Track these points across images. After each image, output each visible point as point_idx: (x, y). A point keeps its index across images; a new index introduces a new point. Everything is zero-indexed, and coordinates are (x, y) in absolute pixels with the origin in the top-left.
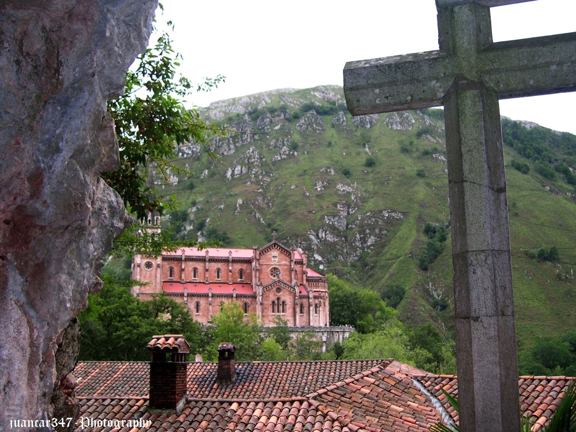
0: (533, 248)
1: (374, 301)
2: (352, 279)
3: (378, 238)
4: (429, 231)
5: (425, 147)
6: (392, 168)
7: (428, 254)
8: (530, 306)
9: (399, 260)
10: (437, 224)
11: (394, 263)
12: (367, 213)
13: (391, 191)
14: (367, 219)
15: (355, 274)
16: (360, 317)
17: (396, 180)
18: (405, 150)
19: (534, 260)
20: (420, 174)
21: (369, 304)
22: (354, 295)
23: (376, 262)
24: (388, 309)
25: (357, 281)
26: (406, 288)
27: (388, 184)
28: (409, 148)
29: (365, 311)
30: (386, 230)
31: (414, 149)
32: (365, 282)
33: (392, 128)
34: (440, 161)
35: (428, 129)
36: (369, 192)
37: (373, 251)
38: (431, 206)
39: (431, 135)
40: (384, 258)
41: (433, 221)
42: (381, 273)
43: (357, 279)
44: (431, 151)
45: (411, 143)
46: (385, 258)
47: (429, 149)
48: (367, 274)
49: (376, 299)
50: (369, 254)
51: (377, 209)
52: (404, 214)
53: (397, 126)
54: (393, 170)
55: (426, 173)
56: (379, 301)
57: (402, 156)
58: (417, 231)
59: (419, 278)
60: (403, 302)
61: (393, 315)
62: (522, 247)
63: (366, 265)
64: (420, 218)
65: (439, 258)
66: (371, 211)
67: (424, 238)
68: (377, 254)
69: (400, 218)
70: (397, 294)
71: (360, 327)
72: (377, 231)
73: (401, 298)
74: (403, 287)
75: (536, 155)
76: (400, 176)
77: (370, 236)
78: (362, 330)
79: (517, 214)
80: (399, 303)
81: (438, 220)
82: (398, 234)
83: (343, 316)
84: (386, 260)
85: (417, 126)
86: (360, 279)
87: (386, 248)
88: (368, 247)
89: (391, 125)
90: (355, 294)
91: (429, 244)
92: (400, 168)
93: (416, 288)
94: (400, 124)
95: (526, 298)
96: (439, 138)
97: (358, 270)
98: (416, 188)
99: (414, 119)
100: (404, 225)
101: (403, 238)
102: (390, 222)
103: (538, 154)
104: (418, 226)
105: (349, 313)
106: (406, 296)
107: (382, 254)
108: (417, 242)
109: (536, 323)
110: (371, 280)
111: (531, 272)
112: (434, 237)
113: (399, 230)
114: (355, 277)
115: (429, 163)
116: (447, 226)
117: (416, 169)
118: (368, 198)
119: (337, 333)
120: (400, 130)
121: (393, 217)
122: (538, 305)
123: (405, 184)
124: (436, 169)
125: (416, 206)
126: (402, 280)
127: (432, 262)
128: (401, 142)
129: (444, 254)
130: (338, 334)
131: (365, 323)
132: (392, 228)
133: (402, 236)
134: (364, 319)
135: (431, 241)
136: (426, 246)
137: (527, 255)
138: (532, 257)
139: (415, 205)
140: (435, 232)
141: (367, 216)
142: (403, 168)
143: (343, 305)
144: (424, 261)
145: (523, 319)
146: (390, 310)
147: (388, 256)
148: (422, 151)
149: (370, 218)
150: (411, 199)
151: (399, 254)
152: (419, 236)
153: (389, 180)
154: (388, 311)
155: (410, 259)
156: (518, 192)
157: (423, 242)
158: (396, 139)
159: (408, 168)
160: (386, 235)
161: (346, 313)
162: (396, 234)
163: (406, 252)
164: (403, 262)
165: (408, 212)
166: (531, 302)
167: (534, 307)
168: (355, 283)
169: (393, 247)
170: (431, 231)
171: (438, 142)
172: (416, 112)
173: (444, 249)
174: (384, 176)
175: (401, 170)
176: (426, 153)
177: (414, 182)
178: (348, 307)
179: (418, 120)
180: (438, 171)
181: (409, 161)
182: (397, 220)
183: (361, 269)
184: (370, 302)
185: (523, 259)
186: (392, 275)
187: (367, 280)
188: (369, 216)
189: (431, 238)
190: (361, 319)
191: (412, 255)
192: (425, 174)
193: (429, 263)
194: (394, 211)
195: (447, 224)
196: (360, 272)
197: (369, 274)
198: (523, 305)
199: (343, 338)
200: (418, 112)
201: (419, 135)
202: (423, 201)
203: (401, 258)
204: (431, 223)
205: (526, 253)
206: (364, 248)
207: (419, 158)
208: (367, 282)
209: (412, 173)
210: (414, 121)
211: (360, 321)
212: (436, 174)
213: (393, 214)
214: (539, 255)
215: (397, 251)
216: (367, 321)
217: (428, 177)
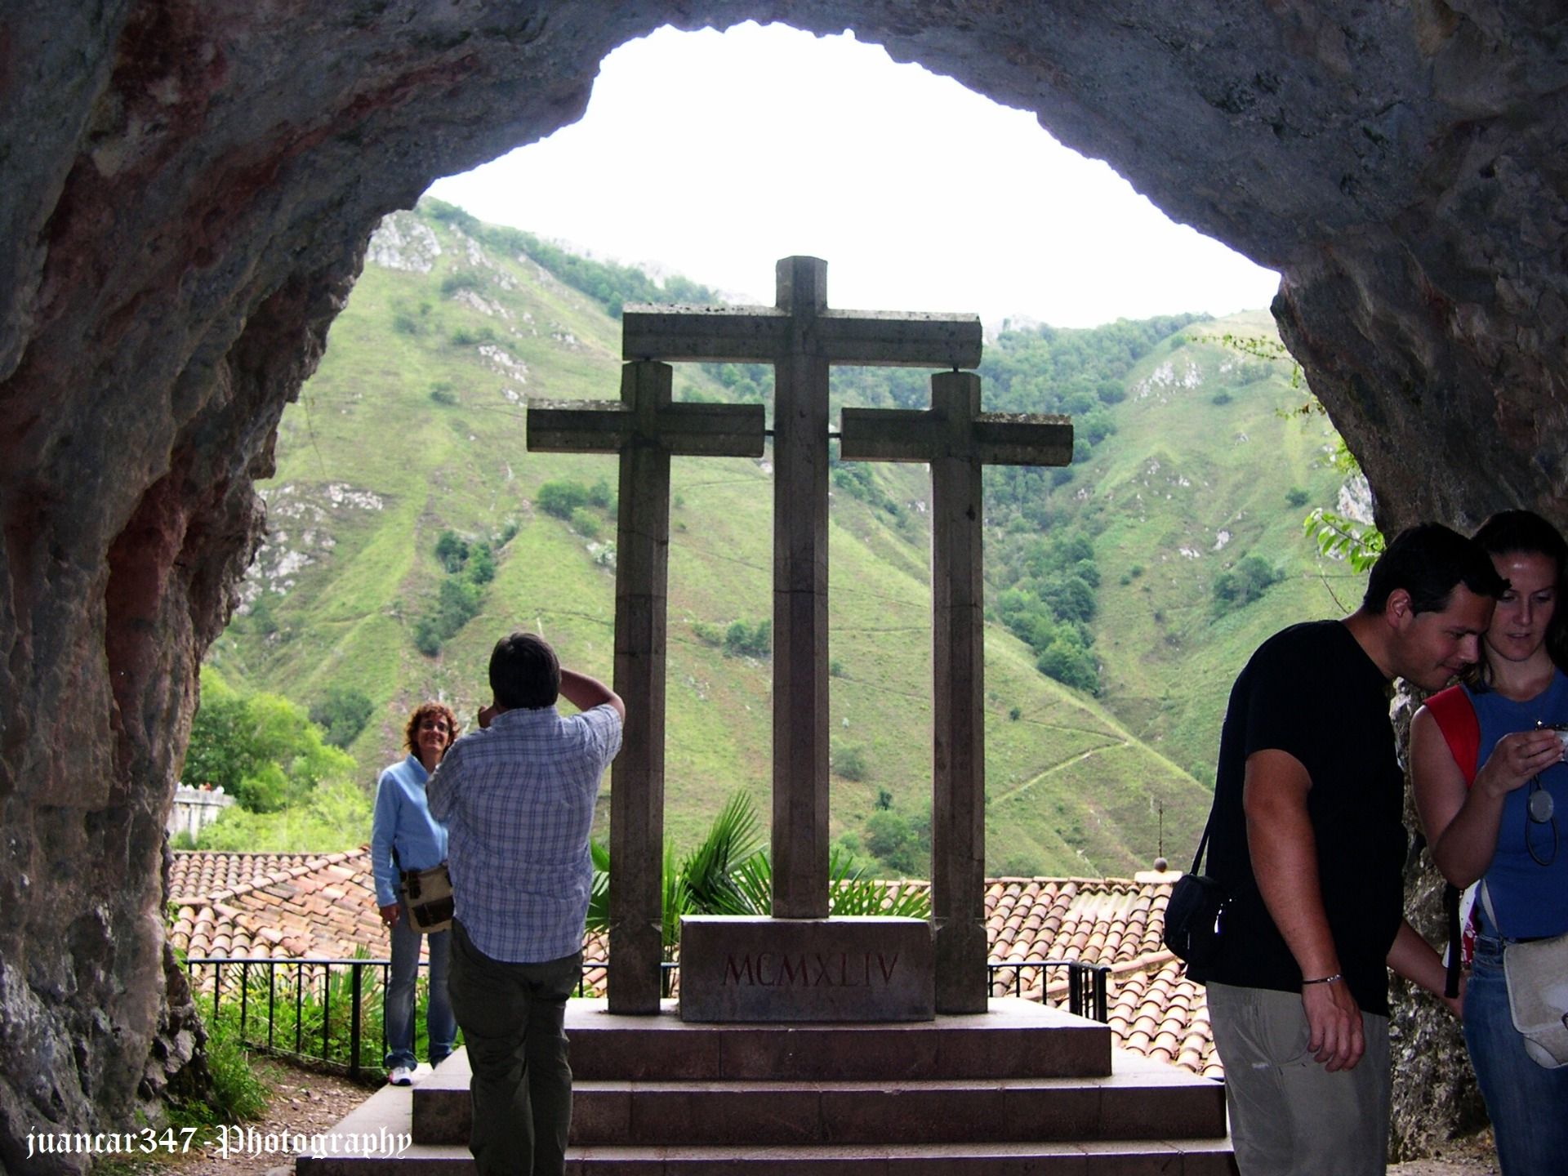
0: (717, 620)
1: (292, 727)
2: (228, 665)
3: (310, 557)
4: (450, 551)
5: (460, 324)
6: (367, 372)
7: (441, 612)
8: (695, 768)
9: (362, 622)
10: (473, 536)
11: (348, 629)
12: (284, 485)
13: (356, 432)
14: (284, 502)
15: (239, 651)
16: (250, 769)
17: (374, 406)
18: (406, 327)
19: (717, 651)
20: (440, 397)
21: (277, 733)
22: (237, 708)
23: (298, 624)
24: (328, 751)
25: (241, 672)
26: (376, 701)
27: (350, 412)
28: (417, 321)
29: (263, 753)
30: (333, 538)
31: (431, 327)
32: (264, 676)
33: (376, 261)
34: (498, 366)
35: (475, 277)
36: (296, 430)
37: (293, 594)
38: (460, 486)
39: (480, 294)
40: (321, 614)
41: (461, 527)
42: (309, 654)
43: (243, 665)
44: (478, 337)
45: (425, 310)
46: (325, 614)
47: (472, 331)
48: (271, 654)
49: (298, 723)
50: (280, 599)
51: (314, 479)
52: (386, 498)
53: (391, 256)
54: (366, 378)
55: (454, 393)
56: (305, 728)
57: (397, 340)
58: (418, 548)
59: (414, 674)
60: (364, 738)
61: (342, 768)
62: (687, 615)
63: (270, 629)
64: (428, 515)
65: (469, 625)
66: (297, 483)
67: (435, 570)
68: (305, 602)
69: (375, 509)
70: (349, 713)
71: (248, 795)
72: (308, 538)
73: (361, 727)
74: (368, 696)
75: (747, 381)
76: (384, 396)
77: (288, 550)
78: (254, 803)
79: (683, 527)
80: (352, 739)
81: (475, 525)
82: (366, 551)
83: (203, 764)
84: (326, 619)
85: (447, 264)
86: (251, 667)
87: (330, 588)
88: (280, 582)
89: (377, 253)
90: (241, 704)
91: (448, 587)
92: (388, 373)
93: (402, 700)
94: (402, 254)
95: (687, 748)
96: (502, 305)
97: (247, 641)
98: (426, 433)
99: (441, 243)
100: (384, 530)
101: (377, 563)
102: (345, 516)
103: (753, 378)
104: (420, 534)
105: (221, 755)
106: (374, 722)
107: (316, 604)
108: (415, 578)
109: (707, 813)
110: (280, 673)
111: (705, 680)
112: (461, 569)
113: (367, 541)
114: (238, 661)
115: (467, 369)
116: (498, 541)
117: (429, 380)
118: (293, 446)
119: (184, 808)
120: (399, 270)
121: (357, 505)
122: (717, 766)
123: (398, 419)
124: (482, 388)
125: (420, 482)
126: (366, 678)
127: (450, 636)
128: (398, 303)
129: (485, 616)
130: (187, 810)
131: (263, 785)
132: (348, 535)
133: (375, 558)
134: (261, 773)
135: (452, 578)
136: (437, 592)
137: (699, 635)
138: (714, 643)
139: (419, 477)
140: (464, 556)
141: (284, 497)
142: (396, 374)
143: (204, 734)
144: (429, 632)
145: (676, 800)
146: (332, 754)
147: (333, 609)
148: (452, 333)
149: (291, 500)
150: (409, 460)
151: (362, 607)
152: (422, 563)
153: (354, 403)
154: (326, 757)
155: (393, 624)
156: (693, 472)
157: (432, 579)
158: (385, 292)
159: (408, 377)
160: (331, 553)
161: (212, 755)
162: (359, 552)
163: (383, 603)
164: (373, 628)
165: (396, 496)
166: (698, 758)
167: (705, 772)
168: (236, 676)
169: (350, 586)
170: (456, 552)
171: (496, 316)
172: (448, 227)
173: (484, 602)
174: (342, 390)
175: (390, 379)
176: (463, 341)
177: (421, 415)
178: (219, 740)
179: (449, 247)
180: (489, 394)
181: (415, 357)
182: (368, 513)
183: (255, 638)
184: (282, 730)
185: (690, 646)
186: (340, 662)
187: (270, 670)
188: (289, 495)
189: (454, 570)
190: (253, 774)
191: (399, 612)
192: (453, 397)
193: (442, 638)
194: (358, 489)
195: (499, 536)
196: (251, 648)
197: (277, 655)
198: (678, 765)
199: (201, 822)
200: (453, 227)
201: (450, 289)
202: (440, 468)
203: (369, 619)
204: (456, 530)
205: (698, 632)
206: (270, 582)
207: (442, 352)
208: (271, 676)
209: (417, 391)
210: (437, 251)
211: (250, 778)
212: (481, 401)
213: (357, 497)
214: (729, 640)
215: (359, 599)
216: (269, 781)
217: (459, 406)
